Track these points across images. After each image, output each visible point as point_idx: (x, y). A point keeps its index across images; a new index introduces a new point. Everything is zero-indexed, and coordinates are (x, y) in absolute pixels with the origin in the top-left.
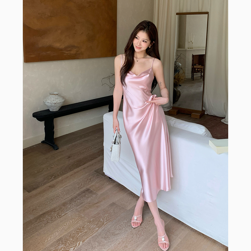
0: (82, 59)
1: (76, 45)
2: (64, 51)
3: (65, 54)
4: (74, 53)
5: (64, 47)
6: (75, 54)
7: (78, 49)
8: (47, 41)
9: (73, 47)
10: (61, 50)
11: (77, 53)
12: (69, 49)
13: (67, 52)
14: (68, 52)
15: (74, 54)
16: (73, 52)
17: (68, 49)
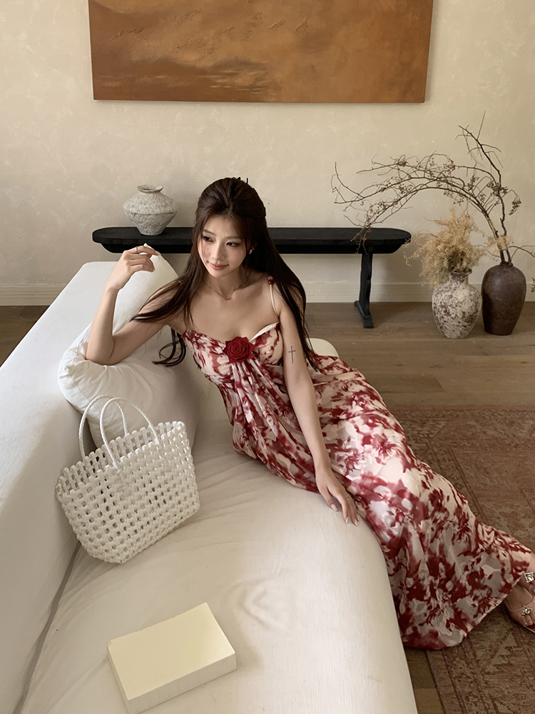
0: (275, 102)
1: (253, 60)
2: (210, 77)
3: (216, 84)
4: (247, 84)
5: (211, 64)
6: (252, 87)
7: (262, 72)
8: (157, 46)
9: (245, 64)
10: (203, 72)
11: (259, 84)
12: (230, 71)
13: (220, 78)
14: (225, 78)
15: (246, 87)
16: (244, 79)
17: (226, 71)
